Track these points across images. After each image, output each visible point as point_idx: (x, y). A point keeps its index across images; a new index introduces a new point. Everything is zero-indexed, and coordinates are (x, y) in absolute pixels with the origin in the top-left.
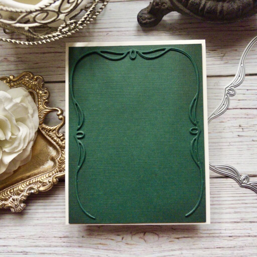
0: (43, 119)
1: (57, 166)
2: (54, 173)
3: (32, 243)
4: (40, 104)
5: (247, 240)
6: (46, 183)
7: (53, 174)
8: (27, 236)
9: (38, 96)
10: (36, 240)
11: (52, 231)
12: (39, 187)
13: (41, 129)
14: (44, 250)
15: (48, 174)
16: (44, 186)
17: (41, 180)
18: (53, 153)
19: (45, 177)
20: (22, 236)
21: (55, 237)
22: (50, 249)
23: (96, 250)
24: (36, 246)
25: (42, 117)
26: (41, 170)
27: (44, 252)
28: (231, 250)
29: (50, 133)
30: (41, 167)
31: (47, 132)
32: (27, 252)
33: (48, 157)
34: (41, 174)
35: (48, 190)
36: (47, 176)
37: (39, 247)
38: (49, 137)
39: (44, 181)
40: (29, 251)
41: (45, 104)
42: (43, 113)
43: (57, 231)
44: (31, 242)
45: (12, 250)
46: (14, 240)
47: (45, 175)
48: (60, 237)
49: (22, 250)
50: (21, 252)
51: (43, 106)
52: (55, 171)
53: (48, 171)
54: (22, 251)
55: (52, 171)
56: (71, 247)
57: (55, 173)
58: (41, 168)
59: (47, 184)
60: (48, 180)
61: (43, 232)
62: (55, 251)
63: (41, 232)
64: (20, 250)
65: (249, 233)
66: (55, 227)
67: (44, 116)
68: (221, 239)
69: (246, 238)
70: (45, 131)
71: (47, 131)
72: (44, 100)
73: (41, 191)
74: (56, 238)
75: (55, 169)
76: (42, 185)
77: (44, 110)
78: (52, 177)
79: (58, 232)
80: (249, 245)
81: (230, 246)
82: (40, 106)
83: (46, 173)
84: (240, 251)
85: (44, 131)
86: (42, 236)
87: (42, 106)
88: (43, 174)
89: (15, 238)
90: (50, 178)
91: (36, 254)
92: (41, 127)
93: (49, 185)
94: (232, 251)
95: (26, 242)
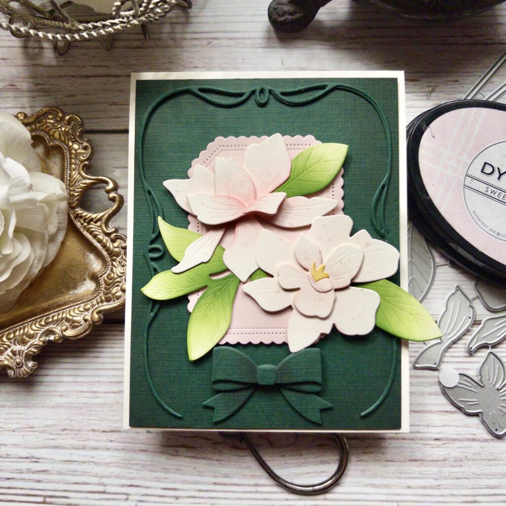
0: (77, 198)
1: (101, 290)
2: (95, 303)
3: (49, 441)
4: (74, 170)
5: (469, 447)
6: (79, 323)
7: (93, 306)
8: (39, 427)
9: (71, 154)
10: (58, 434)
11: (88, 420)
12: (65, 330)
13: (73, 217)
14: (72, 454)
15: (83, 304)
16: (74, 327)
17: (68, 316)
18: (96, 265)
19: (77, 311)
20: (31, 426)
21: (94, 430)
22: (83, 452)
23: (172, 457)
24: (57, 447)
25: (77, 194)
26: (70, 298)
27: (71, 459)
28: (438, 466)
29: (91, 226)
30: (71, 292)
31: (85, 224)
32: (38, 459)
33: (85, 273)
34: (70, 304)
35: (82, 336)
36: (81, 309)
37: (62, 448)
38: (88, 234)
39: (75, 319)
40: (41, 457)
41: (83, 169)
42: (79, 187)
43: (97, 418)
44: (48, 439)
45: (9, 453)
46: (13, 433)
47: (77, 307)
48: (104, 432)
49: (28, 454)
50: (27, 458)
51: (79, 173)
52: (97, 300)
53: (84, 300)
54: (28, 456)
55: (91, 300)
56: (125, 451)
57: (98, 303)
58: (70, 294)
59: (81, 325)
60: (83, 316)
61: (71, 420)
62: (93, 457)
63: (67, 419)
64: (24, 453)
65: (474, 433)
66: (95, 411)
67: (81, 191)
68: (419, 444)
69: (467, 443)
70: (82, 221)
71: (84, 220)
72: (82, 161)
73: (68, 337)
74: (96, 433)
75: (98, 295)
76: (70, 325)
77: (80, 180)
78: (91, 311)
79: (100, 420)
80: (474, 457)
81: (435, 458)
82: (74, 173)
83: (79, 303)
84: (455, 468)
85: (79, 221)
86: (69, 428)
87: (77, 173)
88: (75, 306)
89: (16, 430)
90: (86, 313)
91: (55, 461)
92: (74, 214)
93: (85, 325)
94: (440, 469)
95: (38, 438)
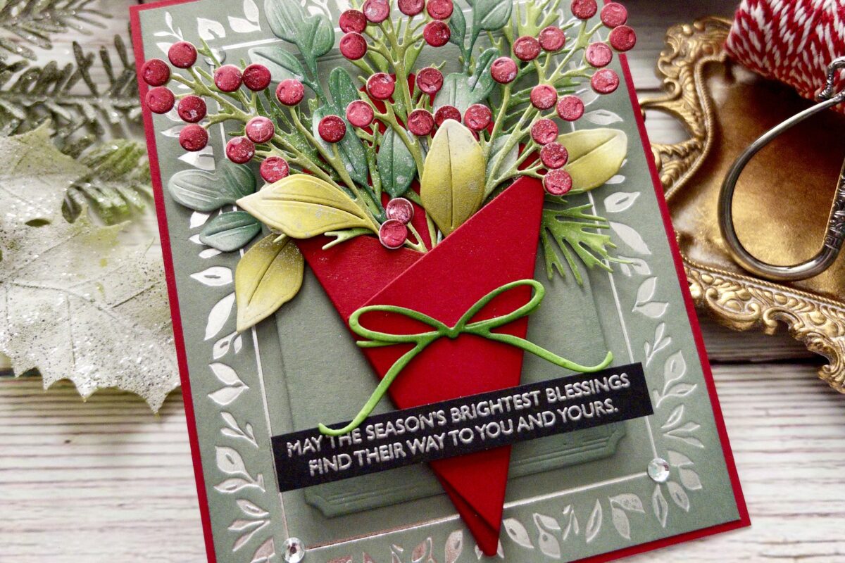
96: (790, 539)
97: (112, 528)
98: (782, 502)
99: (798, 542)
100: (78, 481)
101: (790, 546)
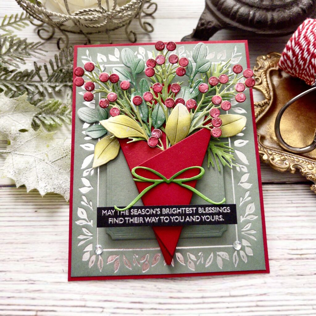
96: (299, 248)
97: (53, 243)
98: (296, 235)
99: (302, 249)
100: (40, 225)
101: (298, 251)
